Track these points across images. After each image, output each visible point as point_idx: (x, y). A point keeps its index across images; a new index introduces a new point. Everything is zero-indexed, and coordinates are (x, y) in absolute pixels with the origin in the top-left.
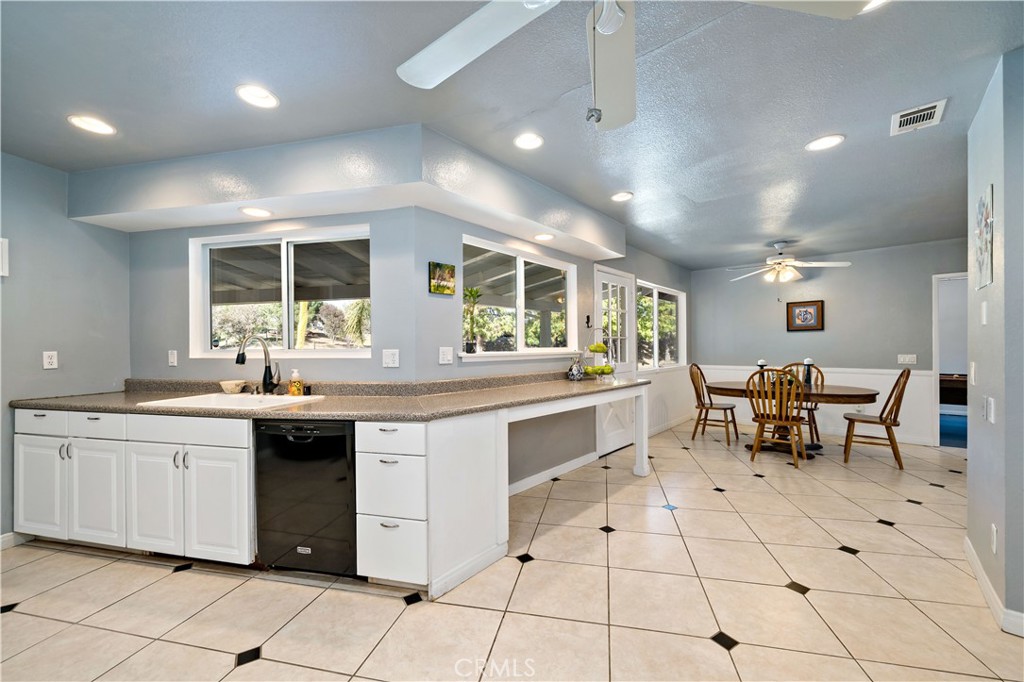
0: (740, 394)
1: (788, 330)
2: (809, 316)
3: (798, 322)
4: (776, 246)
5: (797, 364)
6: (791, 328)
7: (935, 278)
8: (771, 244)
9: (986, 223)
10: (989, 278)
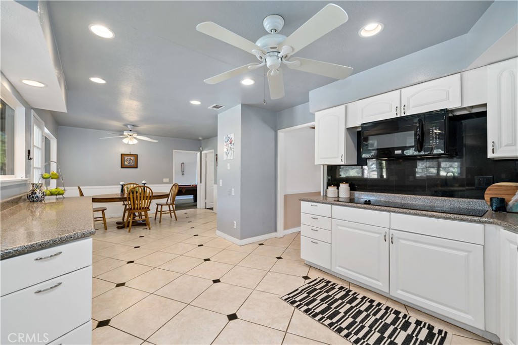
0: (119, 200)
1: (122, 167)
2: (131, 161)
3: (126, 163)
4: (129, 127)
5: (130, 184)
6: (123, 166)
7: (174, 151)
8: (126, 125)
9: (231, 143)
10: (232, 158)
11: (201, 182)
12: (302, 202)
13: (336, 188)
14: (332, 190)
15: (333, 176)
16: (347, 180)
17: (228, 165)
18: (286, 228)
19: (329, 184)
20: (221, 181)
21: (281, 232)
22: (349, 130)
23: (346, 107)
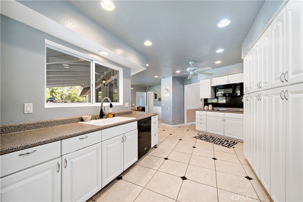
7: (136, 92)
9: (168, 90)
10: (168, 96)
11: (147, 106)
12: (196, 111)
13: (207, 106)
14: (206, 107)
15: (206, 102)
16: (212, 104)
17: (167, 98)
18: (187, 122)
19: (205, 105)
20: (163, 104)
21: (186, 123)
22: (212, 87)
23: (211, 79)
